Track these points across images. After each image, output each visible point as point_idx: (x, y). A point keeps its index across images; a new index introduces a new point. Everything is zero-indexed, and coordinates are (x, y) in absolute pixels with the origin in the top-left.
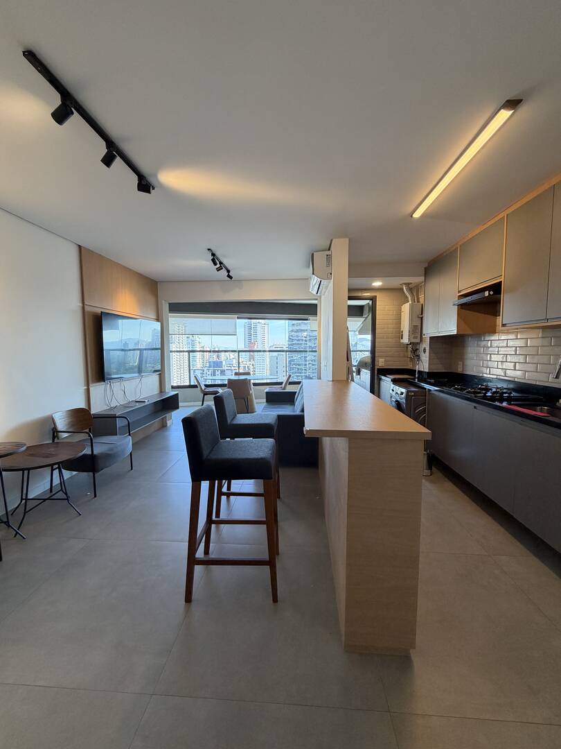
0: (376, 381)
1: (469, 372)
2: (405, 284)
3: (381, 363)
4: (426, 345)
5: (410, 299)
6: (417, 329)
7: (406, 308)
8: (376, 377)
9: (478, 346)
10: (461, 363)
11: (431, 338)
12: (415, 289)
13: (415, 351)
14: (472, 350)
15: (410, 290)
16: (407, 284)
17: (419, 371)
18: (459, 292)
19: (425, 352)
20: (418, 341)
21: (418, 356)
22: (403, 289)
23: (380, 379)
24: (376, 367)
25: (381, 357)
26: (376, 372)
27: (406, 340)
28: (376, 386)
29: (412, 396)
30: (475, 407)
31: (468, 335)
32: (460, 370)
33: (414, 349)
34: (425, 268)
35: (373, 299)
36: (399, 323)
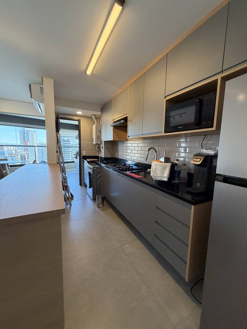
0: (82, 162)
1: (119, 158)
2: (93, 115)
3: (84, 153)
4: (103, 145)
5: (96, 122)
6: (99, 137)
7: (94, 126)
8: (82, 160)
9: (123, 146)
10: (117, 153)
11: (105, 141)
12: (98, 118)
13: (99, 148)
14: (121, 147)
15: (96, 118)
16: (95, 115)
17: (100, 157)
18: (113, 120)
19: (103, 148)
20: (100, 143)
21: (100, 150)
22: (92, 118)
23: (84, 161)
24: (82, 155)
25: (84, 150)
26: (82, 158)
27: (94, 142)
28: (82, 164)
29: (96, 169)
30: (118, 175)
31: (119, 141)
32: (116, 157)
33: (98, 146)
34: (101, 108)
35: (79, 121)
36: (92, 134)
